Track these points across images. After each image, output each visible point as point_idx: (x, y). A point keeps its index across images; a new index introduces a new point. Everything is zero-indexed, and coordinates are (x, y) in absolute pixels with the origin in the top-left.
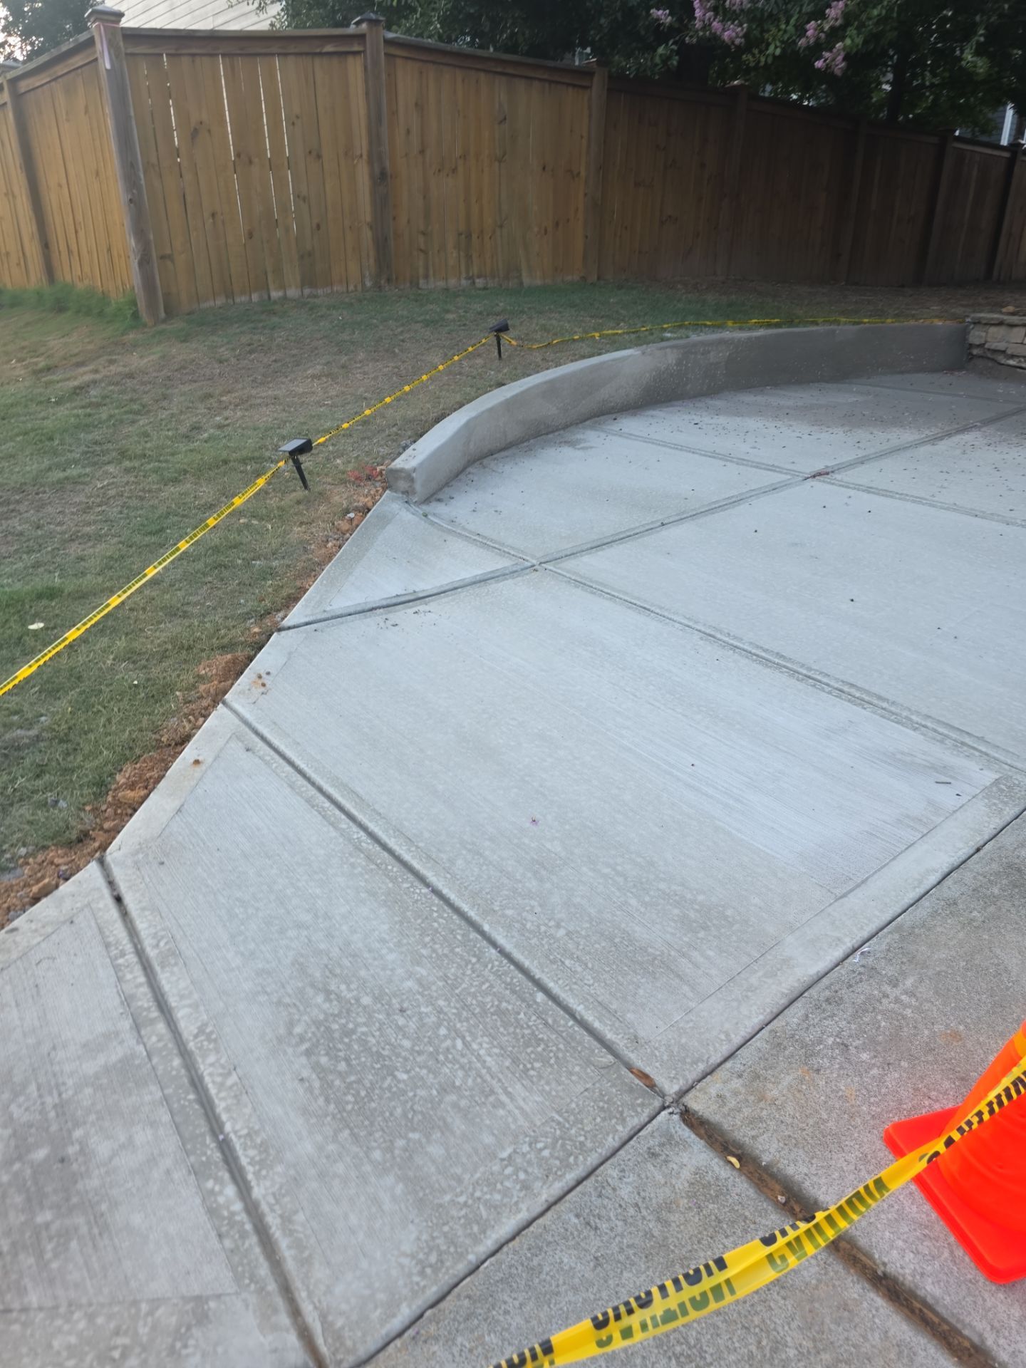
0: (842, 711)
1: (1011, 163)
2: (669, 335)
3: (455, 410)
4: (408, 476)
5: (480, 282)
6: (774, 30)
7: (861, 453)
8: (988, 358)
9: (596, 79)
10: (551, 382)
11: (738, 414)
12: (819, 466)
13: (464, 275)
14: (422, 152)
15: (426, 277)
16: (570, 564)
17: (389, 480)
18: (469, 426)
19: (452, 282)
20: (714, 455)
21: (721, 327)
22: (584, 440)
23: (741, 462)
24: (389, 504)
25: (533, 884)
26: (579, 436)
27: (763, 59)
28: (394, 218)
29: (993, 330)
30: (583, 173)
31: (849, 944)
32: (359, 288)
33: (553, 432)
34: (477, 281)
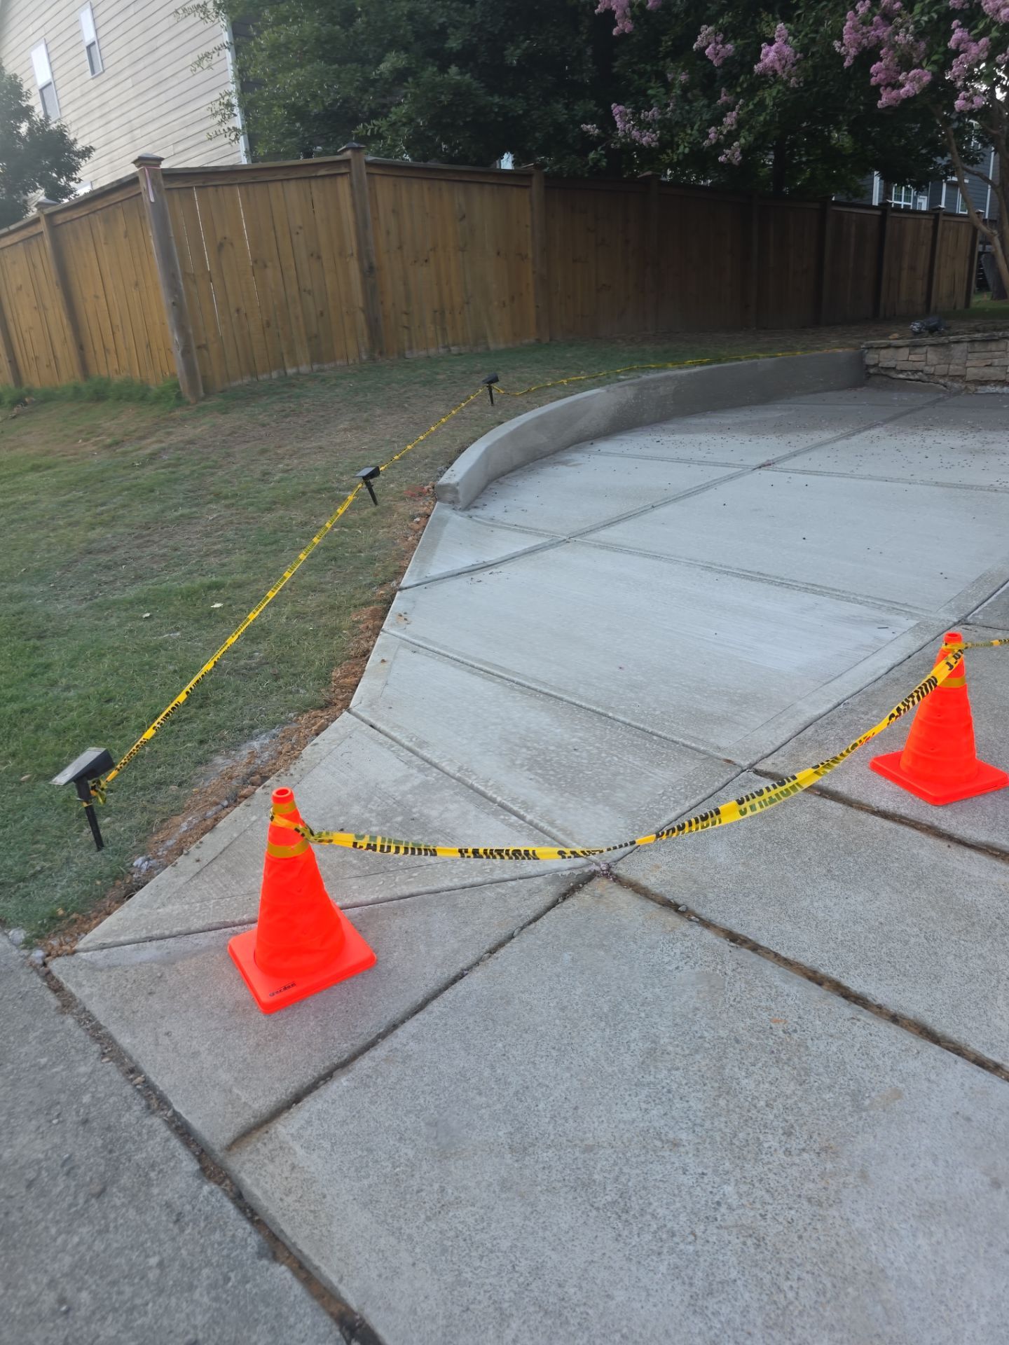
0: (809, 599)
1: (883, 219)
2: (623, 377)
3: (471, 443)
4: (453, 489)
5: (454, 349)
6: (682, 135)
7: (792, 450)
8: (883, 375)
9: (534, 180)
10: (540, 417)
11: (689, 432)
12: (763, 460)
13: (441, 345)
14: (400, 248)
15: (411, 348)
16: (593, 536)
17: (438, 494)
18: (487, 453)
19: (432, 351)
20: (679, 460)
21: (664, 368)
22: (573, 460)
23: (700, 463)
24: (440, 510)
25: (632, 695)
26: (568, 458)
27: (675, 157)
28: (382, 303)
29: (883, 352)
30: (530, 256)
31: (835, 701)
32: (357, 361)
33: (545, 457)
34: (452, 348)
